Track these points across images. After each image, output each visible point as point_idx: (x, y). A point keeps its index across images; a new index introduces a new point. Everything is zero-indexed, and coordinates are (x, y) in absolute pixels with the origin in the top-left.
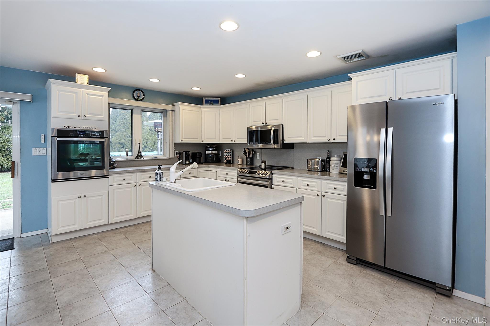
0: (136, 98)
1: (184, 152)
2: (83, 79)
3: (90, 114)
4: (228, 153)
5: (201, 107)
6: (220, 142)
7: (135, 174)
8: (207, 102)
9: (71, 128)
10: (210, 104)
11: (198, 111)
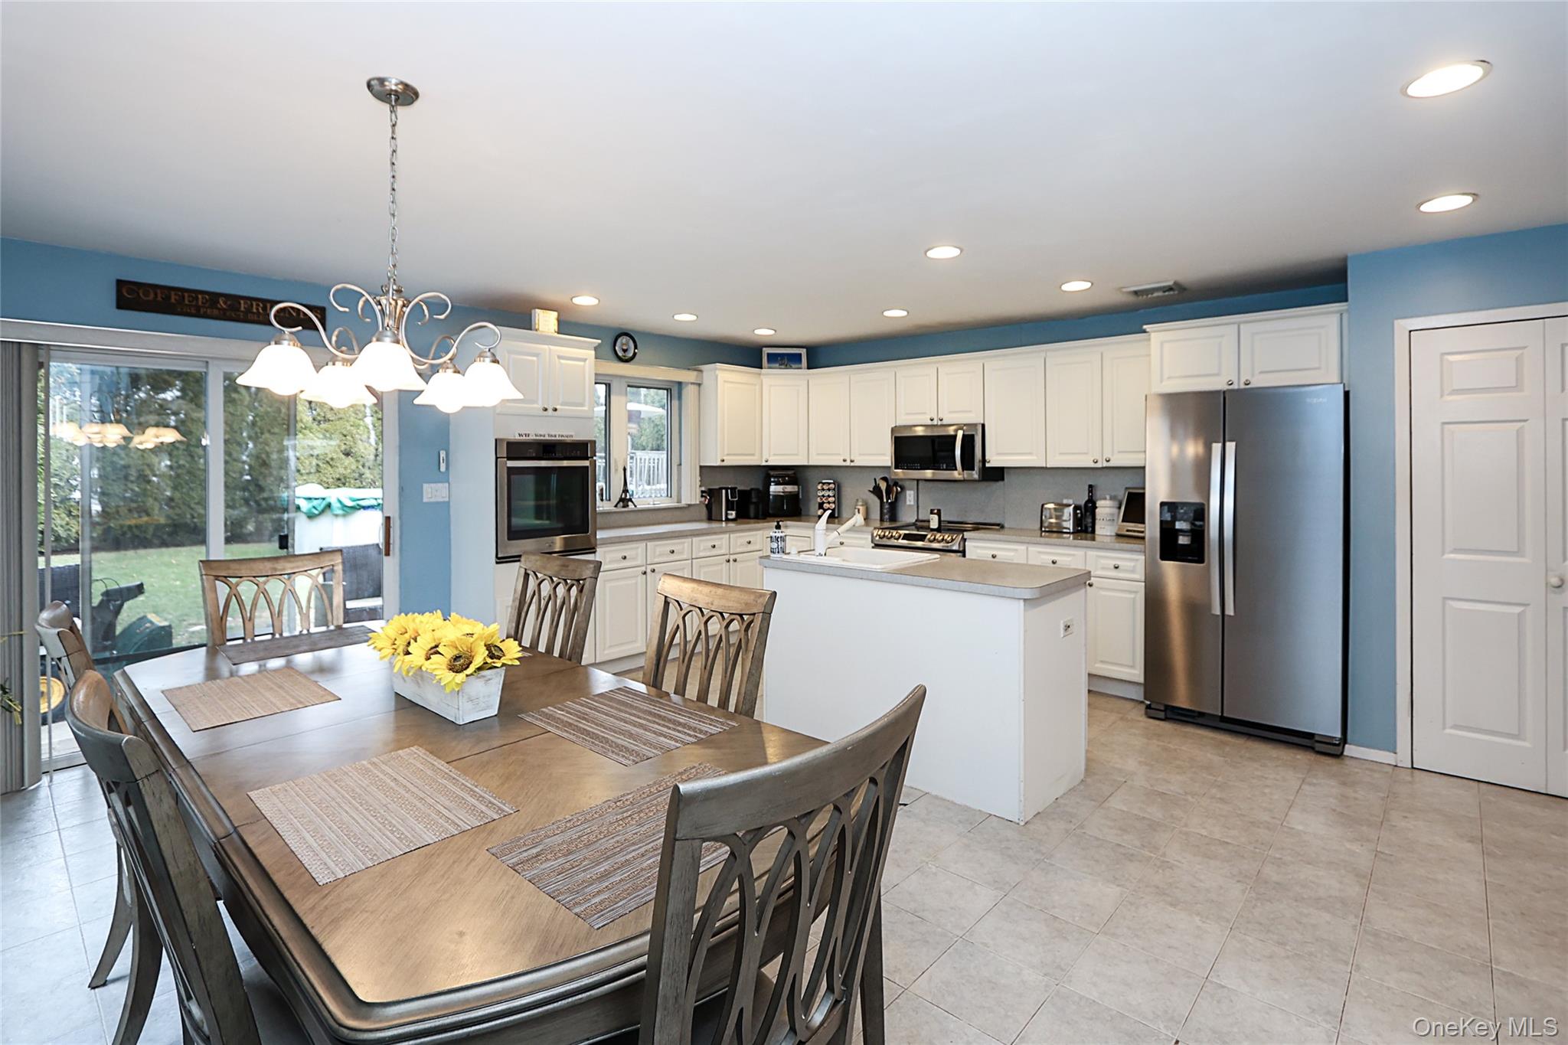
0: (620, 354)
1: (721, 489)
2: (546, 321)
3: (564, 404)
4: (829, 490)
5: (760, 374)
6: (811, 463)
7: (642, 545)
8: (772, 358)
9: (531, 437)
10: (780, 365)
11: (755, 385)
